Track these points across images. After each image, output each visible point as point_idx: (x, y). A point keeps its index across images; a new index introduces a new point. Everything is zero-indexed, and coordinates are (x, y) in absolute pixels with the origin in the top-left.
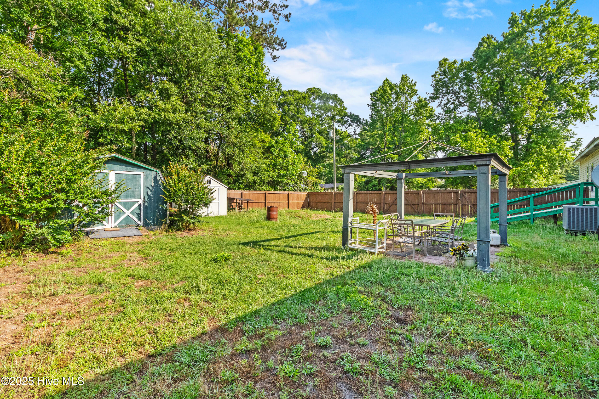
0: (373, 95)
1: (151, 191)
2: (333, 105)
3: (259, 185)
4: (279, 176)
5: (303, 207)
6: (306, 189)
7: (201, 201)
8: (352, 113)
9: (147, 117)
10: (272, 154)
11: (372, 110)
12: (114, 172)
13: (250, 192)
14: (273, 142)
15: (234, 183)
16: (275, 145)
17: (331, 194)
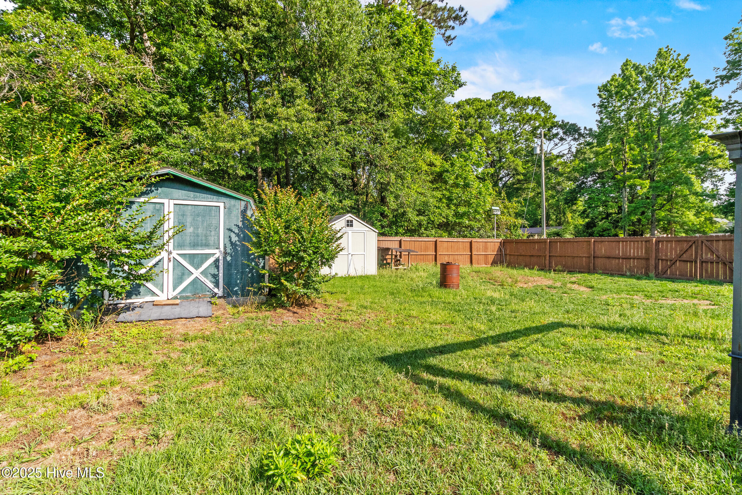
0: (604, 88)
1: (238, 235)
2: (534, 113)
3: (425, 229)
4: (457, 215)
5: (494, 263)
6: (498, 236)
7: (314, 253)
8: (566, 121)
9: (263, 131)
10: (446, 182)
11: (601, 112)
12: (172, 202)
13: (413, 239)
14: (447, 166)
15: (390, 226)
16: (450, 169)
17: (539, 242)
